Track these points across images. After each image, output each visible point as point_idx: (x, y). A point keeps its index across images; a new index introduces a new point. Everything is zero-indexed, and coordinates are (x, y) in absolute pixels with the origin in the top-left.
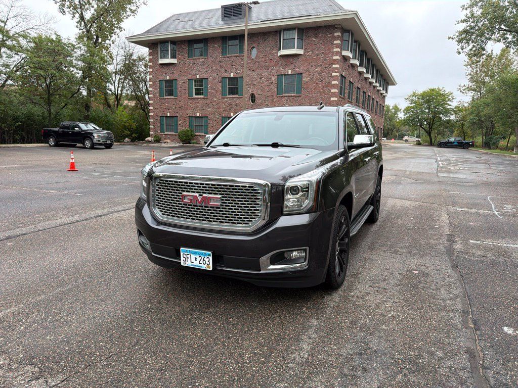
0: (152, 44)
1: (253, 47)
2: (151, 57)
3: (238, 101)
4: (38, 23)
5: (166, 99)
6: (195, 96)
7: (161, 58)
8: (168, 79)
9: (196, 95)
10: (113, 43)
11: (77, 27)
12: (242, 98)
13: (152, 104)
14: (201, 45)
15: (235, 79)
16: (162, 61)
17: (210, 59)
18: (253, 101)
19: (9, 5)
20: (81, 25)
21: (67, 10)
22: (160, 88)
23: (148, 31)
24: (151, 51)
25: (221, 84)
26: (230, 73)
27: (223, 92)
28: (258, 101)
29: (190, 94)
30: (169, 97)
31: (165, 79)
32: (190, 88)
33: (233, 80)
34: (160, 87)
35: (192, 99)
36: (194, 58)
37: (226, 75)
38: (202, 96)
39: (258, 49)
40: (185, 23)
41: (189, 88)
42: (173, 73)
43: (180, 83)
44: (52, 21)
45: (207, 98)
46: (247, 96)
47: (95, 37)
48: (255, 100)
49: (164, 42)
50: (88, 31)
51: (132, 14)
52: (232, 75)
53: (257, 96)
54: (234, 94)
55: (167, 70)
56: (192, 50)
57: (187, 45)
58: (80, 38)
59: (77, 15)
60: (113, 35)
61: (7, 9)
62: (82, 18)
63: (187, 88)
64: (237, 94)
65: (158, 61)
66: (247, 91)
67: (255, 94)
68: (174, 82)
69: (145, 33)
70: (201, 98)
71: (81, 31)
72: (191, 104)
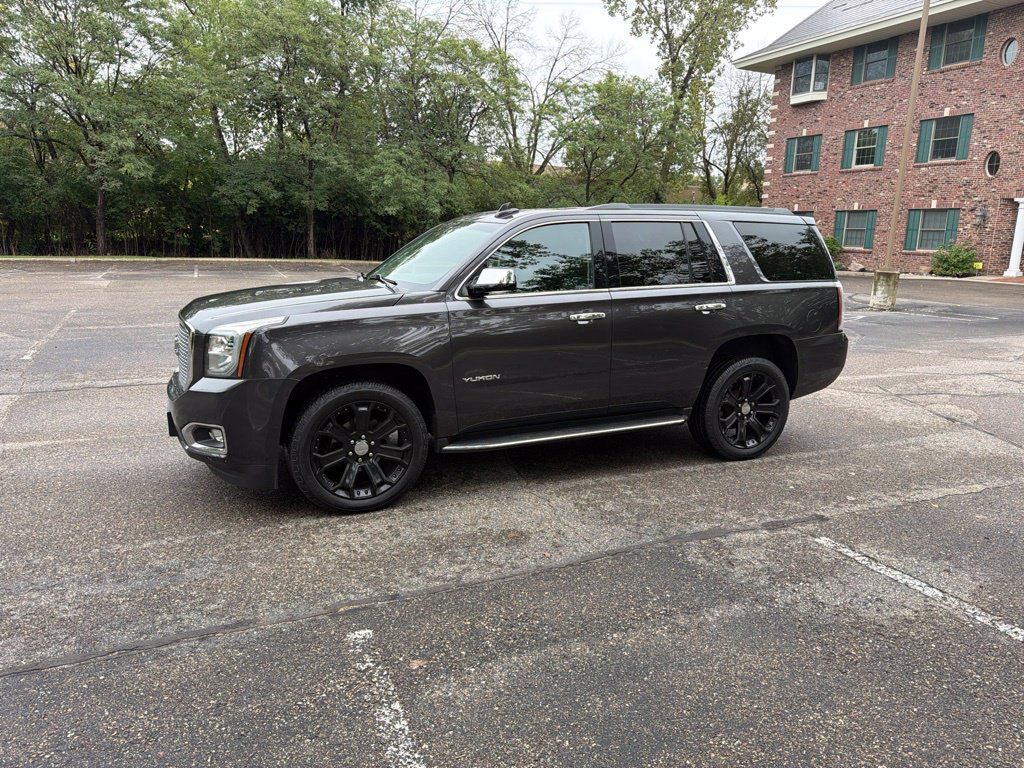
0: (783, 66)
1: (1011, 40)
2: (777, 94)
3: (953, 172)
4: (597, 58)
5: (795, 176)
6: (855, 167)
7: (796, 92)
8: (804, 134)
9: (858, 163)
10: (719, 75)
11: (658, 54)
12: (964, 163)
13: (767, 188)
14: (884, 54)
15: (954, 120)
16: (796, 99)
17: (899, 82)
18: (993, 169)
19: (561, 37)
20: (664, 51)
21: (643, 27)
22: (788, 155)
23: (777, 40)
24: (779, 81)
25: (917, 135)
26: (943, 109)
27: (920, 154)
28: (1005, 170)
29: (845, 163)
30: (801, 172)
31: (799, 135)
32: (846, 149)
33: (949, 125)
34: (787, 152)
35: (847, 172)
36: (867, 83)
37: (933, 114)
38: (871, 166)
39: (1020, 42)
40: (854, 11)
41: (844, 150)
42: (816, 121)
43: (825, 142)
44: (619, 53)
45: (881, 170)
46: (978, 158)
47: (687, 68)
48: (997, 167)
49: (804, 58)
50: (674, 60)
51: (769, 9)
52: (947, 113)
53: (1003, 157)
54: (948, 155)
55: (807, 116)
56: (861, 66)
57: (851, 58)
58: (662, 73)
59: (660, 34)
60: (721, 58)
61: (557, 44)
62: (668, 36)
63: (840, 151)
64: (954, 155)
65: (789, 99)
66: (978, 145)
67: (1001, 153)
68: (816, 139)
69: (770, 46)
70: (867, 170)
71: (663, 62)
72: (844, 185)
